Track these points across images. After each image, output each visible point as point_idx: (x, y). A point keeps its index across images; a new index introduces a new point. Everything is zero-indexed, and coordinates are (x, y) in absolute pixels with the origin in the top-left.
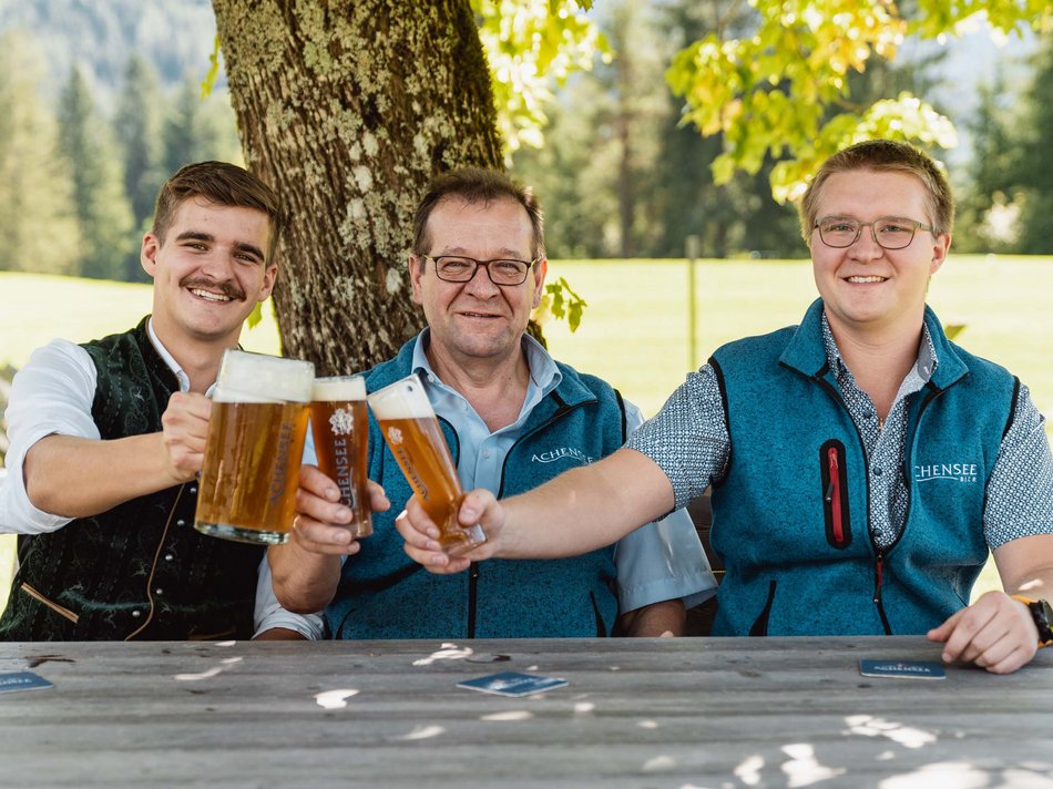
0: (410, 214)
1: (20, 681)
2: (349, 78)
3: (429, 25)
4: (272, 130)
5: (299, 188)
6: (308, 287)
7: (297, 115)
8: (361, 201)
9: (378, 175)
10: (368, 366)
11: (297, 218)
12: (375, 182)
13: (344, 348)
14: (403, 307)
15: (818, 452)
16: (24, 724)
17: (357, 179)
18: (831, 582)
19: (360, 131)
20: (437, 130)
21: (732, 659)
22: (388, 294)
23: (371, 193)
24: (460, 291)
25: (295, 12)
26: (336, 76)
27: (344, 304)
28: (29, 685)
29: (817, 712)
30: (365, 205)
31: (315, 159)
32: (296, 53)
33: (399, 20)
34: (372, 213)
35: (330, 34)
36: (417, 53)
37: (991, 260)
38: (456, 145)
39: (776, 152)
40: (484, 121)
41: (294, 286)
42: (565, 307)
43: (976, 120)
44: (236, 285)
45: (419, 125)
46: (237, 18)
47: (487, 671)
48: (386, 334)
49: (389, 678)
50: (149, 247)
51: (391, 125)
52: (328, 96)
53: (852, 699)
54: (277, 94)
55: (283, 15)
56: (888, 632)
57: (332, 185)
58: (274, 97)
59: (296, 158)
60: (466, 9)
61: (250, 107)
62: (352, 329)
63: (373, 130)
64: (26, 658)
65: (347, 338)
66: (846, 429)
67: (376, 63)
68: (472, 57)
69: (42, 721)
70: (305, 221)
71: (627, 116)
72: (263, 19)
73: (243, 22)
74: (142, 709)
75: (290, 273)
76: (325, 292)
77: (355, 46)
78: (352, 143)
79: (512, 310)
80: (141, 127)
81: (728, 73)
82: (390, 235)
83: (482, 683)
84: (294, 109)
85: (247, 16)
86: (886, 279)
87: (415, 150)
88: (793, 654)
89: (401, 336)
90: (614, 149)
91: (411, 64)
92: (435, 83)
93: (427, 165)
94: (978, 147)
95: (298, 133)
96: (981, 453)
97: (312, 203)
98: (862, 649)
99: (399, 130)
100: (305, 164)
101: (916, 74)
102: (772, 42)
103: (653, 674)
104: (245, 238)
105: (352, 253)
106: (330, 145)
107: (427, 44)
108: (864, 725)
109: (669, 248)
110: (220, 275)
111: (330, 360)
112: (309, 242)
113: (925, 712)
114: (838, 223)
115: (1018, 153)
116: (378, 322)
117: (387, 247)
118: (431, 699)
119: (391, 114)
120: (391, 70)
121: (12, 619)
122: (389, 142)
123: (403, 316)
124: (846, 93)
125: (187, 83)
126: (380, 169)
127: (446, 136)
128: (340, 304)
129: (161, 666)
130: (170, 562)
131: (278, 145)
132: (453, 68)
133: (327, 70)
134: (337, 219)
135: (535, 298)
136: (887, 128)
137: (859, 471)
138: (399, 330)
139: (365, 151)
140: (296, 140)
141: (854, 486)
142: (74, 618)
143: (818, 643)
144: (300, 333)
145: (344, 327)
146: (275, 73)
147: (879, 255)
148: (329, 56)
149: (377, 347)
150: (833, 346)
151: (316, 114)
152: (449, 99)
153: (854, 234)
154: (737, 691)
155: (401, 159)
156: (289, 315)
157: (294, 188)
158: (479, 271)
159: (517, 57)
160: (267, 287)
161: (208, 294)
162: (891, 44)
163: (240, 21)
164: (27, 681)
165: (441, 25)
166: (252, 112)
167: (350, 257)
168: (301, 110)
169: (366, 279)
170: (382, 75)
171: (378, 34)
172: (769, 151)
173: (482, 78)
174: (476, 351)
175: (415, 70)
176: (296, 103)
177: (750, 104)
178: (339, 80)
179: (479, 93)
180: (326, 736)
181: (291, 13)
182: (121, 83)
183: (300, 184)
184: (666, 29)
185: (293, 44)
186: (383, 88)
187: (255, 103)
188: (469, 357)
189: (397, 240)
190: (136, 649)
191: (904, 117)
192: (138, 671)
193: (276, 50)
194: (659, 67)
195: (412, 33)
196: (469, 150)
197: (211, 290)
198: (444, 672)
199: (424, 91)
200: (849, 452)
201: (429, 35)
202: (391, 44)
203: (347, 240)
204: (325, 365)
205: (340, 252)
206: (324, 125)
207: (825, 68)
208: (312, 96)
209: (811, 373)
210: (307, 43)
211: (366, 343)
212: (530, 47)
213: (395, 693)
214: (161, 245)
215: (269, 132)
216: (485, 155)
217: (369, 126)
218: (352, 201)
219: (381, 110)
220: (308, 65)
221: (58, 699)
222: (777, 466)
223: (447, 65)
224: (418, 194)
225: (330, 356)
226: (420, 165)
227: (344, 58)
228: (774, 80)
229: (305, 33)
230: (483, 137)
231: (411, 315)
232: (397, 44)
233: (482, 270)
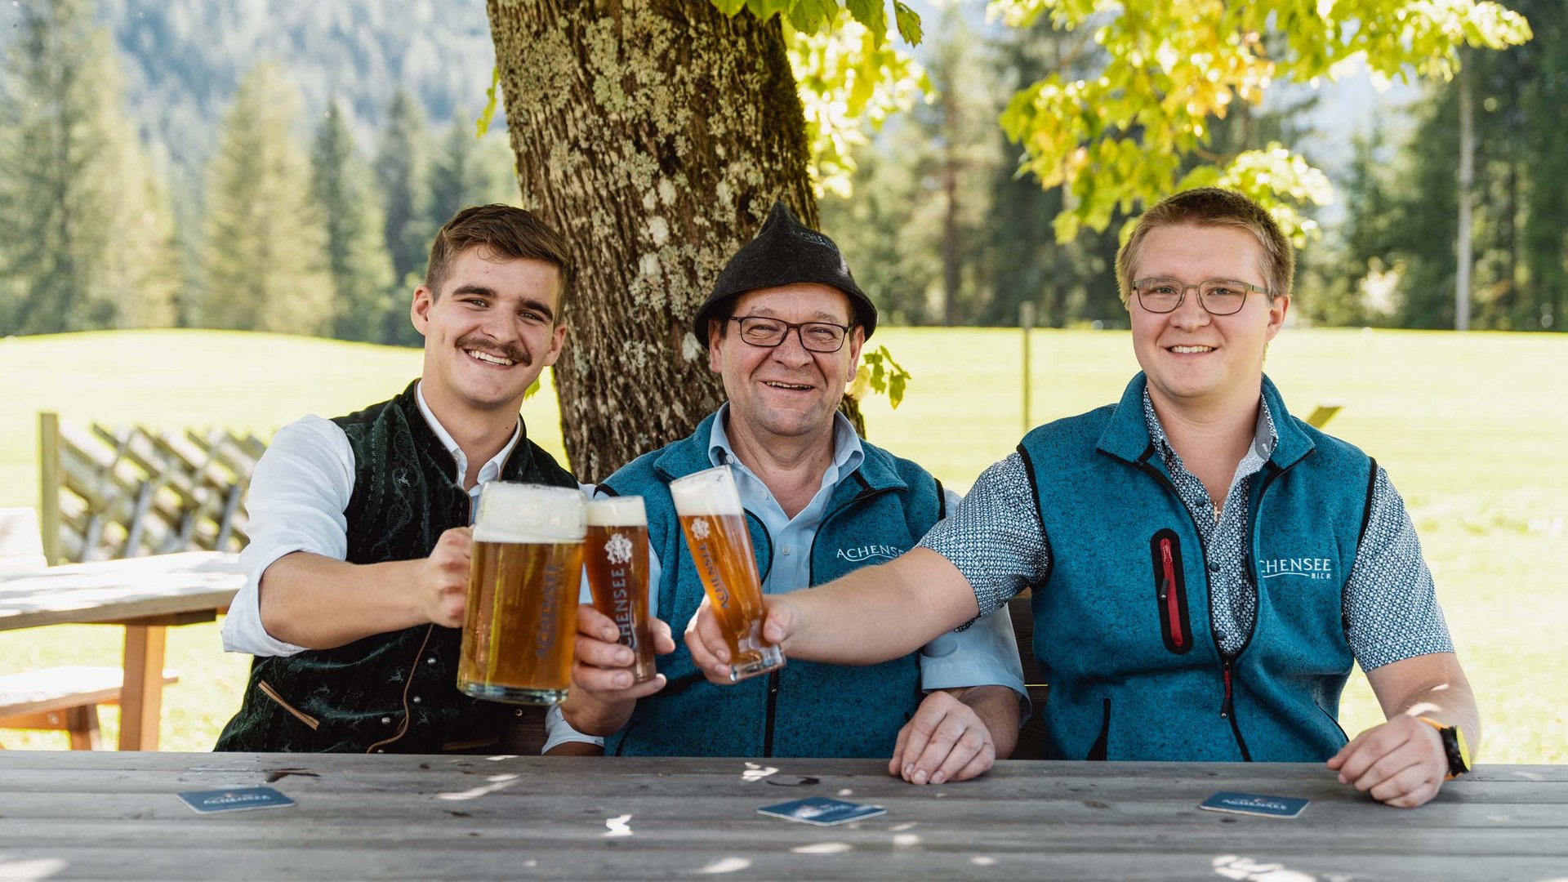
0: (711, 272)
1: (257, 798)
2: (644, 117)
3: (736, 59)
4: (556, 174)
5: (585, 240)
6: (593, 352)
7: (585, 158)
8: (655, 256)
9: (675, 227)
10: (660, 443)
11: (582, 274)
12: (671, 234)
13: (633, 422)
14: (701, 378)
15: (1149, 544)
16: (260, 848)
17: (651, 231)
18: (1174, 699)
19: (656, 177)
20: (743, 177)
21: (1074, 787)
22: (684, 361)
23: (667, 247)
24: (767, 357)
25: (584, 42)
26: (630, 114)
27: (634, 372)
28: (266, 802)
29: (1174, 850)
30: (660, 261)
31: (604, 208)
32: (584, 88)
33: (702, 52)
34: (667, 270)
35: (624, 67)
36: (722, 90)
37: (1367, 333)
38: (764, 195)
39: (1126, 208)
40: (796, 168)
41: (577, 351)
42: (886, 379)
43: (1350, 176)
44: (521, 348)
45: (723, 171)
46: (519, 48)
47: (791, 795)
48: (682, 407)
49: (681, 801)
50: (420, 301)
51: (691, 170)
52: (620, 137)
53: (1215, 835)
54: (562, 133)
55: (571, 44)
56: (1247, 758)
57: (622, 237)
58: (558, 136)
59: (582, 207)
60: (778, 41)
61: (532, 149)
62: (643, 401)
63: (671, 176)
64: (264, 771)
65: (637, 412)
66: (1179, 516)
67: (676, 101)
68: (785, 95)
69: (281, 845)
70: (591, 277)
71: (954, 165)
72: (549, 50)
73: (526, 52)
74: (396, 832)
75: (573, 336)
76: (612, 358)
77: (652, 80)
78: (647, 190)
79: (827, 382)
80: (405, 171)
81: (1072, 116)
82: (688, 294)
83: (789, 809)
84: (582, 151)
85: (531, 46)
86: (1214, 349)
87: (718, 199)
88: (1145, 782)
89: (698, 410)
90: (941, 202)
91: (715, 102)
92: (742, 124)
93: (732, 216)
94: (1352, 206)
95: (585, 179)
96: (1335, 546)
97: (600, 257)
98: (1224, 778)
99: (700, 176)
100: (593, 213)
101: (1284, 124)
102: (1121, 84)
103: (983, 803)
104: (532, 294)
105: (644, 315)
106: (622, 193)
107: (733, 80)
108: (1227, 865)
109: (1001, 316)
110: (502, 335)
111: (617, 436)
112: (595, 301)
113: (1299, 852)
114: (1161, 284)
115: (1398, 213)
116: (672, 393)
117: (684, 308)
118: (728, 827)
119: (691, 158)
120: (692, 109)
121: (245, 721)
122: (688, 189)
123: (700, 386)
124: (1207, 140)
125: (459, 122)
126: (677, 220)
127: (754, 184)
128: (629, 372)
129: (419, 783)
130: (433, 666)
131: (563, 191)
132: (762, 108)
133: (620, 106)
134: (628, 276)
135: (850, 370)
136: (1253, 181)
137: (1197, 563)
138: (696, 403)
139: (661, 199)
140: (583, 186)
141: (1192, 581)
142: (314, 724)
143: (1173, 769)
144: (583, 404)
145: (633, 399)
146: (560, 111)
147: (1205, 322)
148: (622, 92)
149: (670, 422)
150: (1157, 426)
151: (606, 157)
152: (757, 142)
153: (1177, 297)
154: (1082, 824)
155: (702, 209)
156: (571, 383)
157: (580, 240)
158: (789, 336)
159: (826, 95)
160: (554, 349)
161: (489, 358)
162: (1257, 86)
163: (522, 51)
164: (264, 797)
165: (749, 59)
166: (534, 154)
167: (642, 318)
168: (590, 153)
169: (660, 345)
170: (682, 114)
171: (679, 68)
172: (1118, 205)
173: (795, 119)
174: (783, 428)
175: (719, 109)
176: (584, 145)
177: (1097, 153)
178: (633, 120)
179: (792, 136)
180: (607, 867)
181: (580, 43)
182: (383, 121)
183: (587, 236)
184: (1000, 69)
185: (582, 78)
186: (683, 129)
187: (538, 144)
188: (774, 435)
189: (695, 300)
190: (391, 763)
191: (1274, 170)
192: (392, 788)
193: (563, 84)
194: (991, 113)
195: (716, 67)
196: (779, 198)
197: (492, 352)
198: (744, 796)
199: (729, 132)
200: (1184, 542)
201: (736, 70)
202: (693, 79)
203: (639, 300)
204: (611, 442)
205: (631, 313)
206: (615, 170)
207: (1181, 113)
208: (602, 137)
209: (1132, 457)
210: (598, 77)
211: (659, 417)
212: (843, 85)
213: (686, 819)
214: (435, 300)
215: (552, 177)
216: (797, 206)
217: (666, 171)
218: (646, 256)
219: (680, 153)
220: (598, 101)
221: (300, 820)
222: (1101, 562)
223: (755, 103)
224: (720, 249)
225: (616, 431)
226: (723, 216)
227: (639, 94)
228: (1123, 124)
229: (596, 66)
230: (795, 186)
231: (710, 386)
232: (700, 79)
233: (793, 334)
